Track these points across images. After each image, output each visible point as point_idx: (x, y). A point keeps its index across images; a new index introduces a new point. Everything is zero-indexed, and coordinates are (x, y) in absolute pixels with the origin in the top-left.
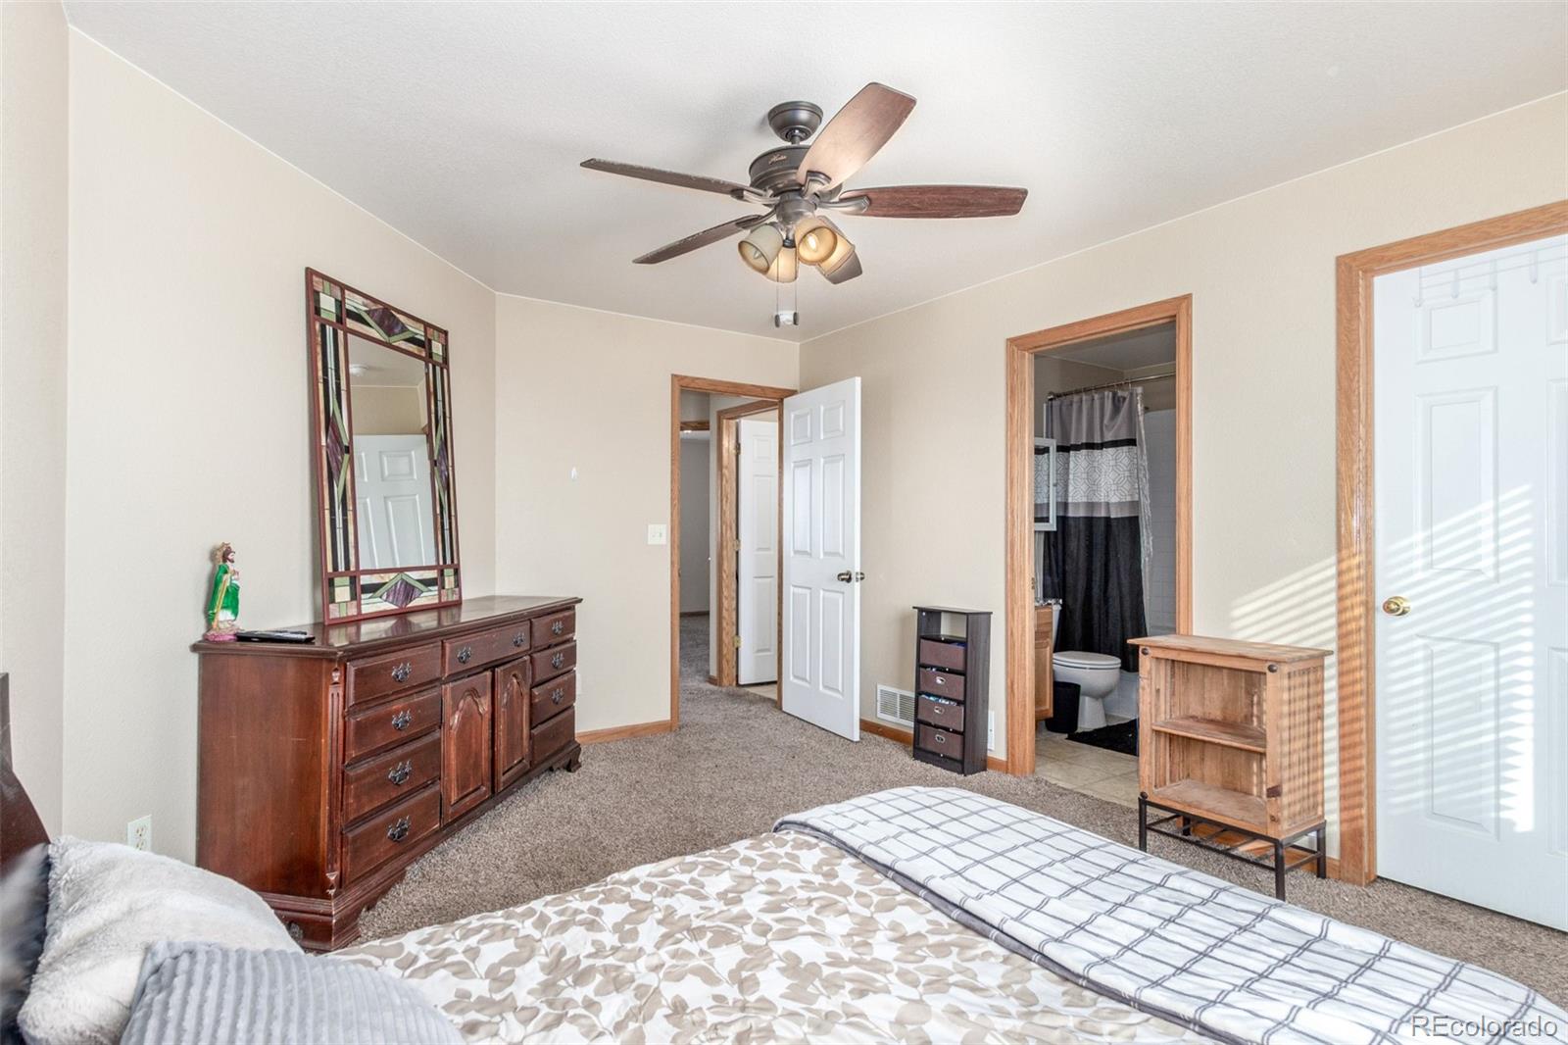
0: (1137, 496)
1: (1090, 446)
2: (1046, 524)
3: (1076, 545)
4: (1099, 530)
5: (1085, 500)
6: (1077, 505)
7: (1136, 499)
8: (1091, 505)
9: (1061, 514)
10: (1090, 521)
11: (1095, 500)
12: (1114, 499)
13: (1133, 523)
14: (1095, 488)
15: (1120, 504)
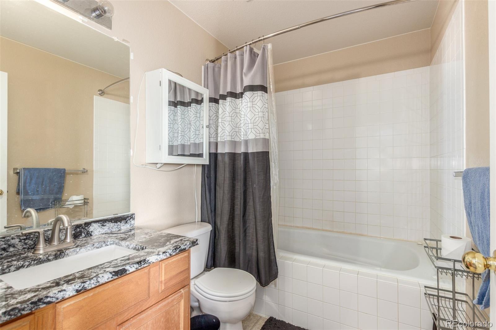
0: (268, 134)
1: (234, 95)
2: (202, 158)
3: (224, 175)
4: (240, 162)
5: (229, 138)
6: (224, 143)
7: (267, 137)
8: (234, 143)
9: (213, 151)
10: (233, 156)
11: (237, 139)
12: (251, 136)
13: (264, 157)
14: (237, 130)
15: (256, 140)
